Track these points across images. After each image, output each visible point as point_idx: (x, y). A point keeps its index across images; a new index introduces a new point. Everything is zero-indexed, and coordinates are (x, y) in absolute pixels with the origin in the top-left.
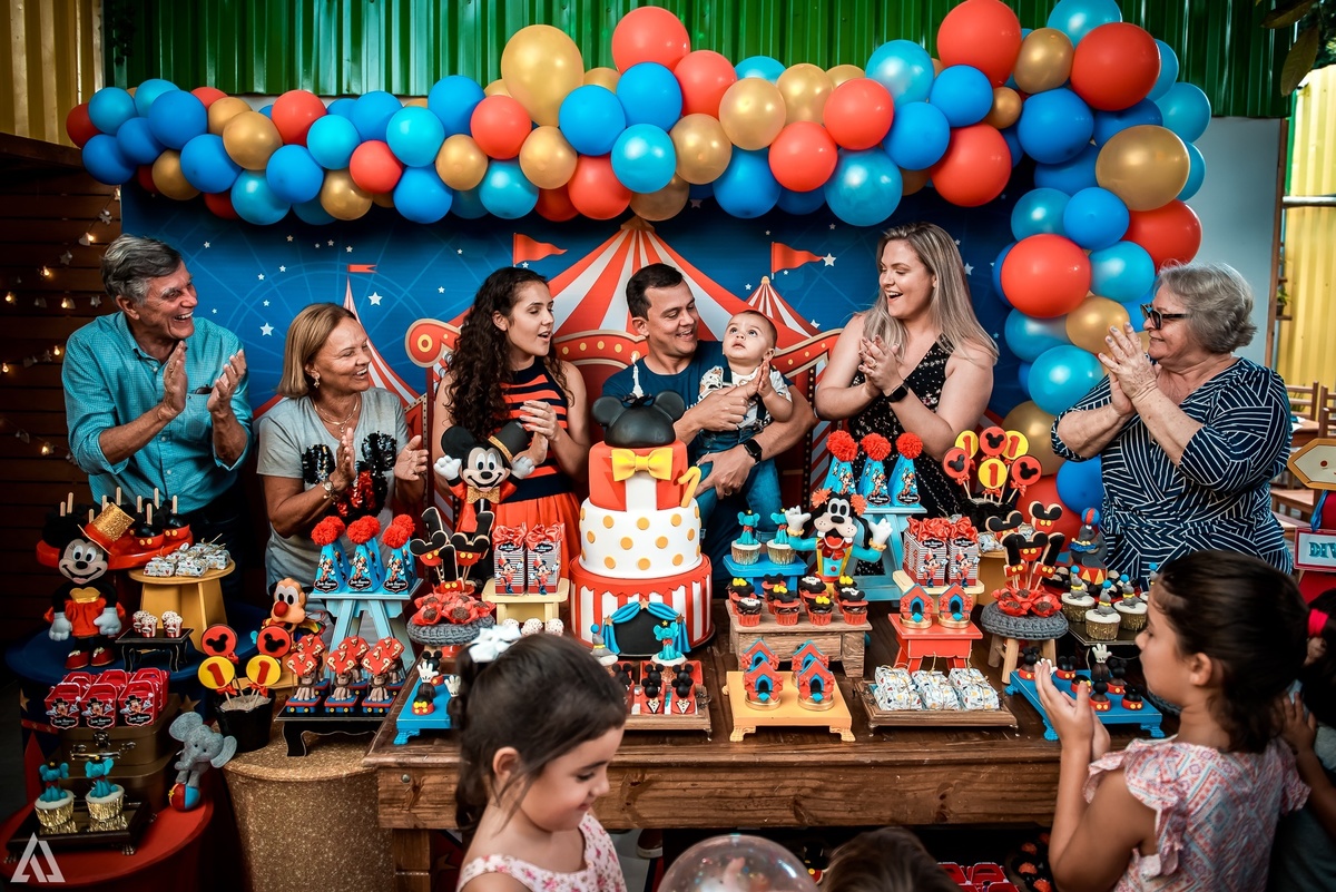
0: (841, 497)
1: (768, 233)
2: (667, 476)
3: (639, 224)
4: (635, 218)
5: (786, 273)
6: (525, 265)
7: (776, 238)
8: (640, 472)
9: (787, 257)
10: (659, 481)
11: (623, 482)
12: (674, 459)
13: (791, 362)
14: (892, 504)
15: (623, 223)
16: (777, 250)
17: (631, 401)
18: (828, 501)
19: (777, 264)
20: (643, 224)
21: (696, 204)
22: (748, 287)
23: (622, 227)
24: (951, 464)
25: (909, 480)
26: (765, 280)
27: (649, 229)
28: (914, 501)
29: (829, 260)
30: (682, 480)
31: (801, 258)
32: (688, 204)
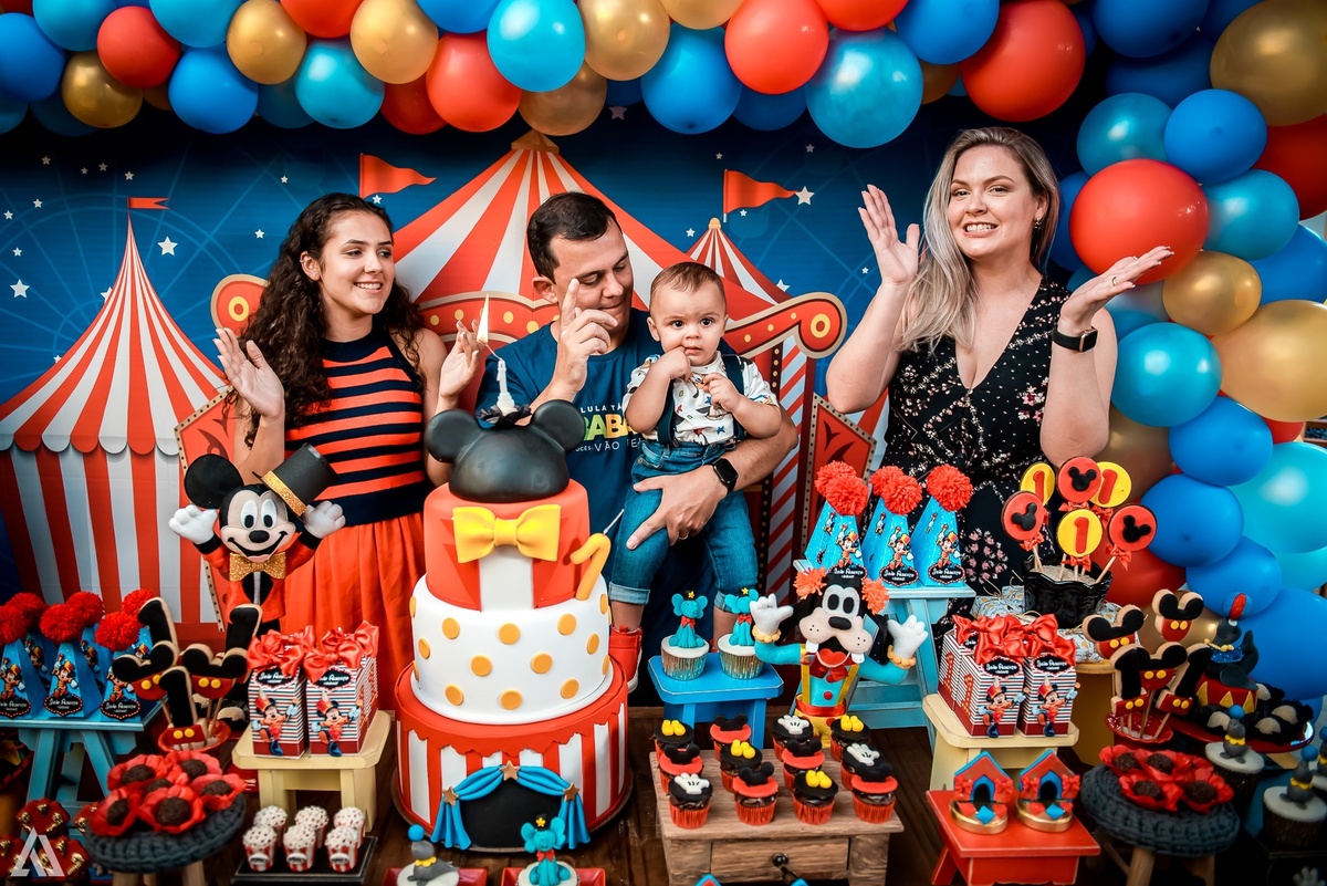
0: (845, 583)
1: (719, 156)
2: (551, 555)
3: (538, 143)
4: (531, 133)
5: (743, 213)
6: (377, 200)
7: (732, 163)
8: (505, 548)
9: (745, 192)
10: (536, 561)
11: (475, 565)
12: (563, 522)
13: (748, 338)
14: (921, 583)
15: (513, 140)
16: (732, 183)
17: (493, 421)
18: (823, 590)
19: (731, 199)
20: (542, 142)
21: (618, 113)
22: (691, 233)
23: (514, 145)
24: (1016, 519)
25: (948, 545)
26: (715, 224)
27: (551, 150)
28: (955, 578)
29: (805, 196)
30: (578, 557)
31: (764, 193)
32: (605, 112)
